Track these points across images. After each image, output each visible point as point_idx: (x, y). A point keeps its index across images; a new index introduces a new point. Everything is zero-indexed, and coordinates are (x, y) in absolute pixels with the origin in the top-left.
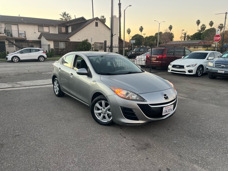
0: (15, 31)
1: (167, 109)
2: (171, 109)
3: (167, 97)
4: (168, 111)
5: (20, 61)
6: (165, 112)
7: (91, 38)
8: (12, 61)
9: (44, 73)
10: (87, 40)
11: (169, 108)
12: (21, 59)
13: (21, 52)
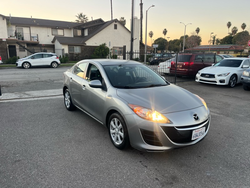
0: (27, 34)
1: (197, 133)
2: (202, 132)
3: (198, 117)
4: (198, 135)
5: (31, 67)
6: (194, 136)
7: (110, 42)
8: (22, 67)
9: (56, 82)
10: (105, 44)
11: (199, 132)
12: (32, 65)
13: (33, 58)
